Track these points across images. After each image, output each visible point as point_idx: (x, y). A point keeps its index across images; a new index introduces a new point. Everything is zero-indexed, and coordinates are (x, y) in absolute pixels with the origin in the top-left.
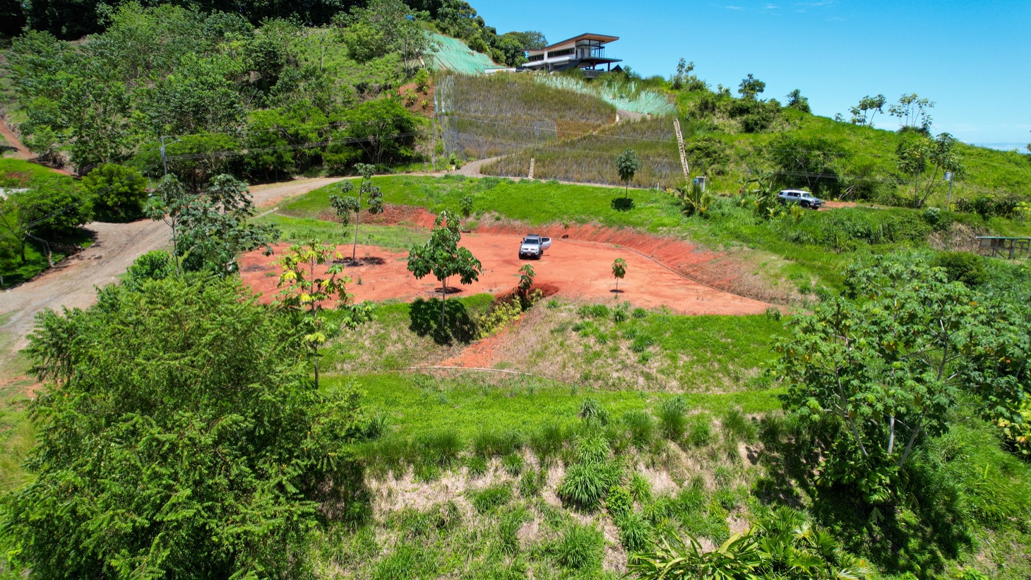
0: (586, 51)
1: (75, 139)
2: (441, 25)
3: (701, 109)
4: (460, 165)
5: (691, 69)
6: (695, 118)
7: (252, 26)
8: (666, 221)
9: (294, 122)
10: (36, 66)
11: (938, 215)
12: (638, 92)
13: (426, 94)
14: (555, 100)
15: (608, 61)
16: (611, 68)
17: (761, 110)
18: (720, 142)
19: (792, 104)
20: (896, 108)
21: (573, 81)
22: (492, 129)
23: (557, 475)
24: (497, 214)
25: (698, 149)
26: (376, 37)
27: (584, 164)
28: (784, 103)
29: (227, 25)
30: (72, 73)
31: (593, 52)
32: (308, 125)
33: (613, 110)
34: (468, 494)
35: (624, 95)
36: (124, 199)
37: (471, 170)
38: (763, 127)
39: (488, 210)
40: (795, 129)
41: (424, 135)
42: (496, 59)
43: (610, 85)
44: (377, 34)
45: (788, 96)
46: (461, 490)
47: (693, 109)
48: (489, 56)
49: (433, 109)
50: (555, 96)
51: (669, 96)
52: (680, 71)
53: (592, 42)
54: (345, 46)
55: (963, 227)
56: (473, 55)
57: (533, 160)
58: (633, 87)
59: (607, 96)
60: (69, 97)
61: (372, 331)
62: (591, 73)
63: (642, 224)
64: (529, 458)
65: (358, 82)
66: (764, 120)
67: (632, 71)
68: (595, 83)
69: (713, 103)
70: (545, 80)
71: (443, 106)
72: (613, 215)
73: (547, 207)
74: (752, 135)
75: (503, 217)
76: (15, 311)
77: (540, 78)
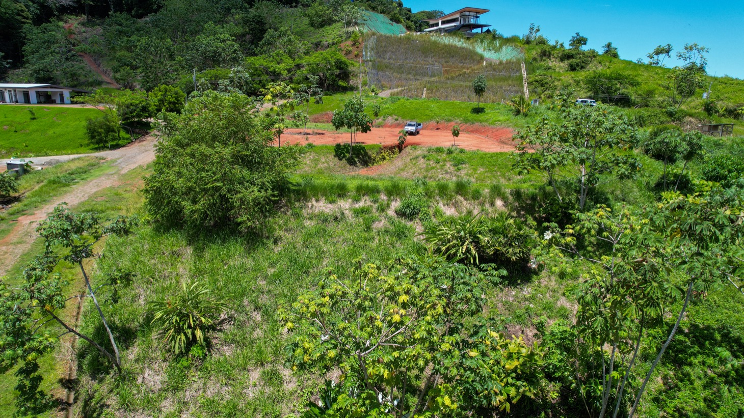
0: (467, 20)
1: (143, 74)
2: (372, 5)
3: (541, 56)
4: (377, 92)
5: (538, 30)
6: (537, 61)
7: (248, 6)
8: (501, 118)
9: (272, 64)
10: (120, 33)
11: (675, 112)
12: (501, 47)
13: (358, 48)
14: (443, 51)
15: (481, 26)
16: (483, 31)
17: (581, 56)
18: (551, 77)
19: (607, 52)
20: (682, 54)
21: (457, 39)
22: (400, 70)
23: (396, 204)
24: (396, 117)
25: (536, 81)
26: (327, 12)
27: (459, 92)
28: (601, 51)
29: (233, 5)
30: (140, 36)
31: (472, 20)
32: (282, 65)
33: (482, 58)
34: (350, 209)
35: (491, 48)
36: (172, 106)
37: (385, 94)
38: (582, 67)
39: (391, 115)
40: (606, 68)
41: (356, 74)
42: (408, 28)
43: (482, 42)
44: (328, 10)
45: (604, 47)
46: (347, 207)
47: (536, 56)
48: (404, 26)
49: (362, 57)
50: (443, 49)
51: (522, 49)
52: (531, 33)
53: (471, 14)
54: (307, 18)
55: (693, 120)
56: (392, 25)
57: (425, 89)
58: (498, 43)
59: (479, 49)
60: (141, 49)
61: (311, 157)
62: (469, 34)
63: (486, 121)
64: (383, 197)
65: (315, 41)
66: (583, 62)
67: (497, 33)
68: (472, 40)
69: (549, 52)
70: (437, 39)
71: (369, 55)
72: (469, 116)
73: (428, 112)
74: (574, 72)
75: (400, 119)
76: (119, 158)
77: (434, 38)
